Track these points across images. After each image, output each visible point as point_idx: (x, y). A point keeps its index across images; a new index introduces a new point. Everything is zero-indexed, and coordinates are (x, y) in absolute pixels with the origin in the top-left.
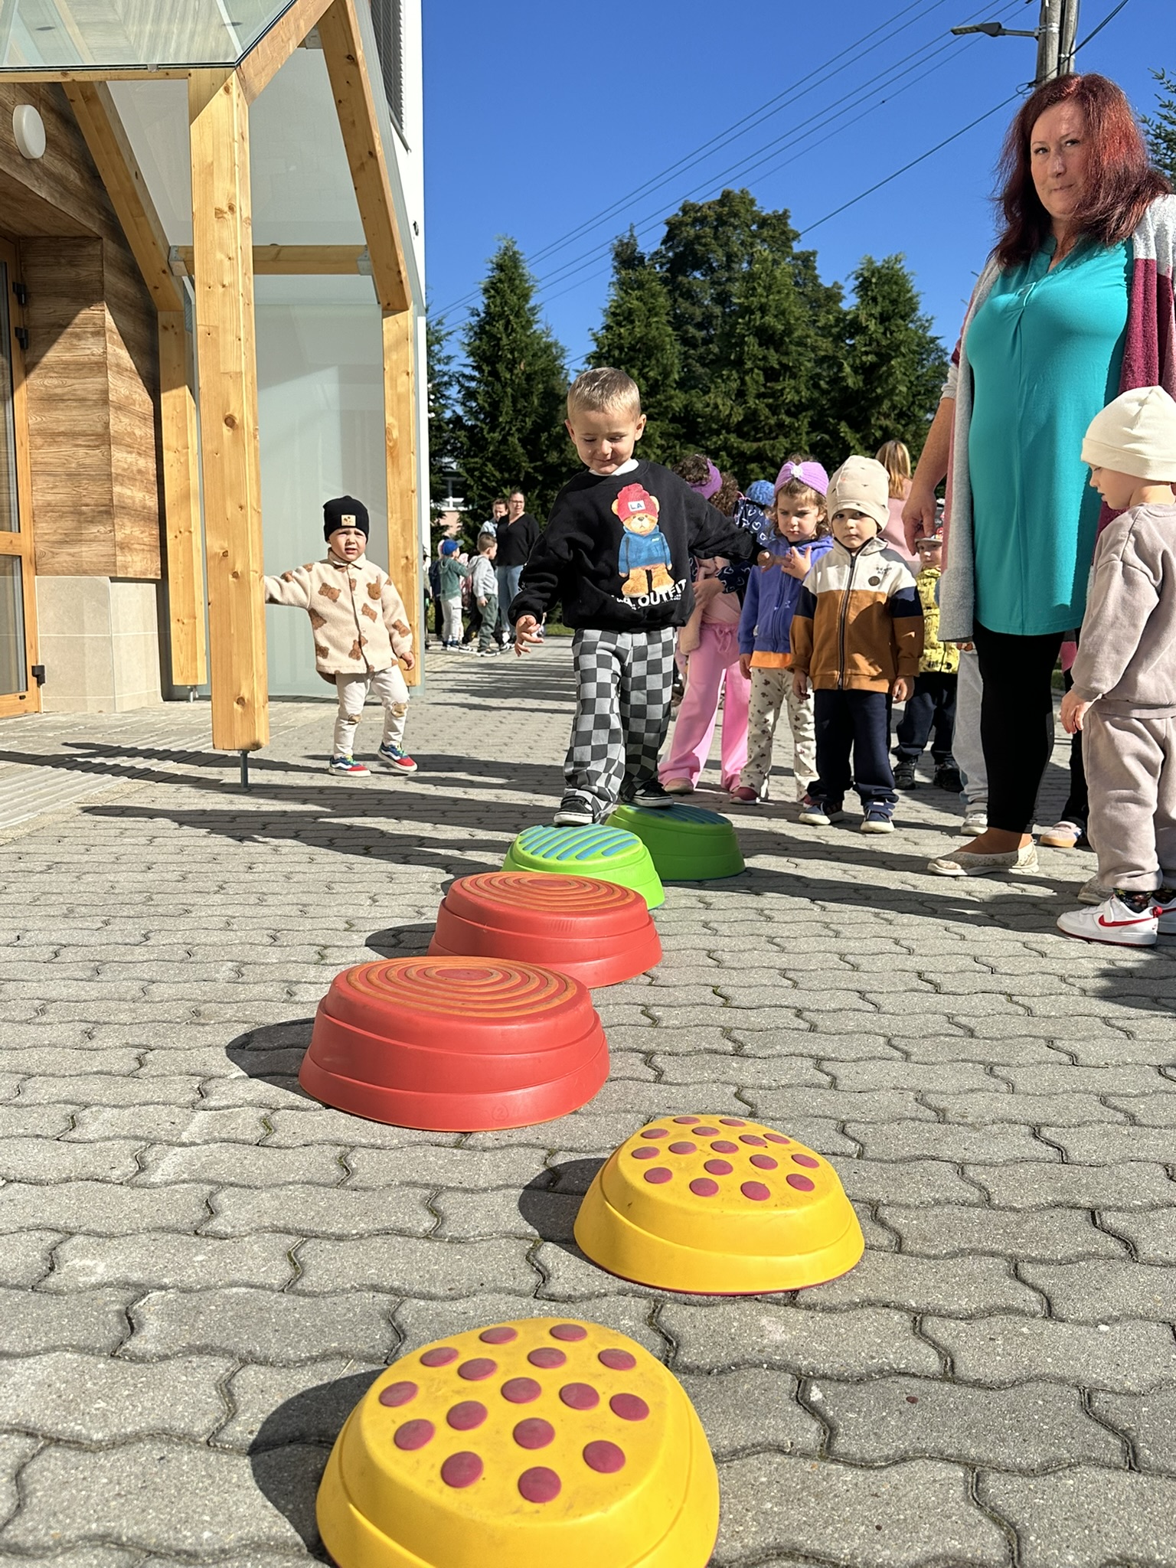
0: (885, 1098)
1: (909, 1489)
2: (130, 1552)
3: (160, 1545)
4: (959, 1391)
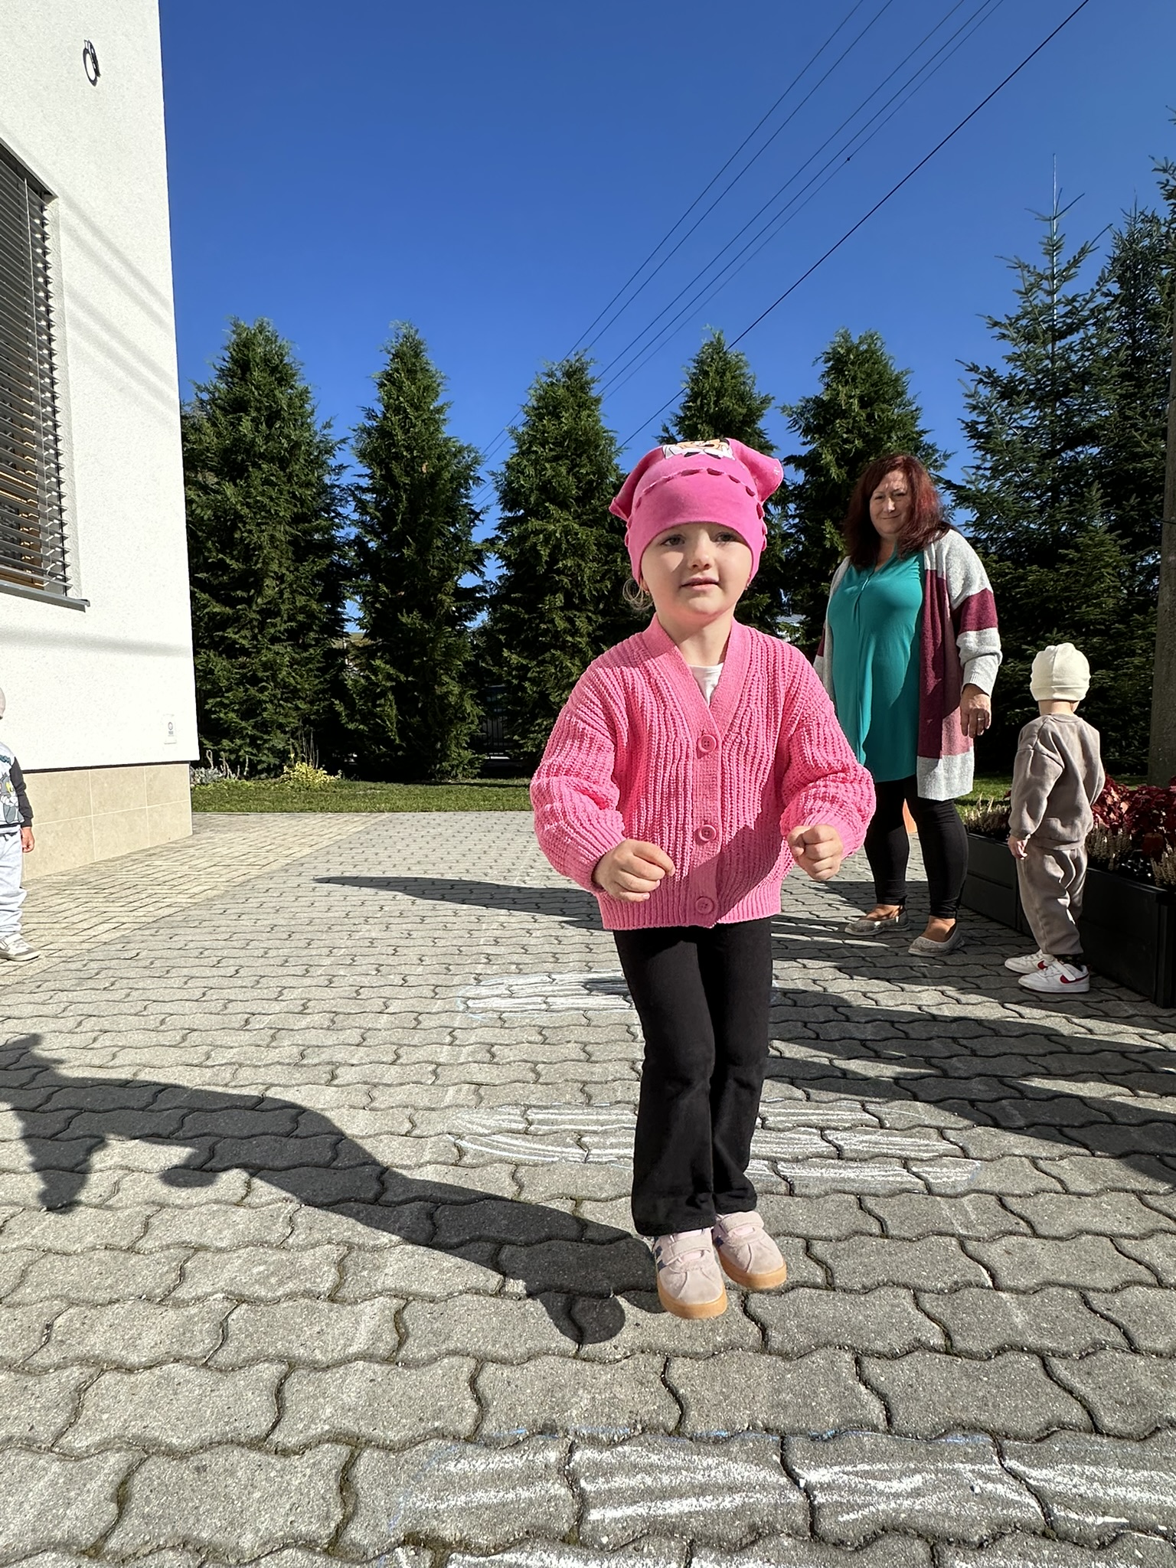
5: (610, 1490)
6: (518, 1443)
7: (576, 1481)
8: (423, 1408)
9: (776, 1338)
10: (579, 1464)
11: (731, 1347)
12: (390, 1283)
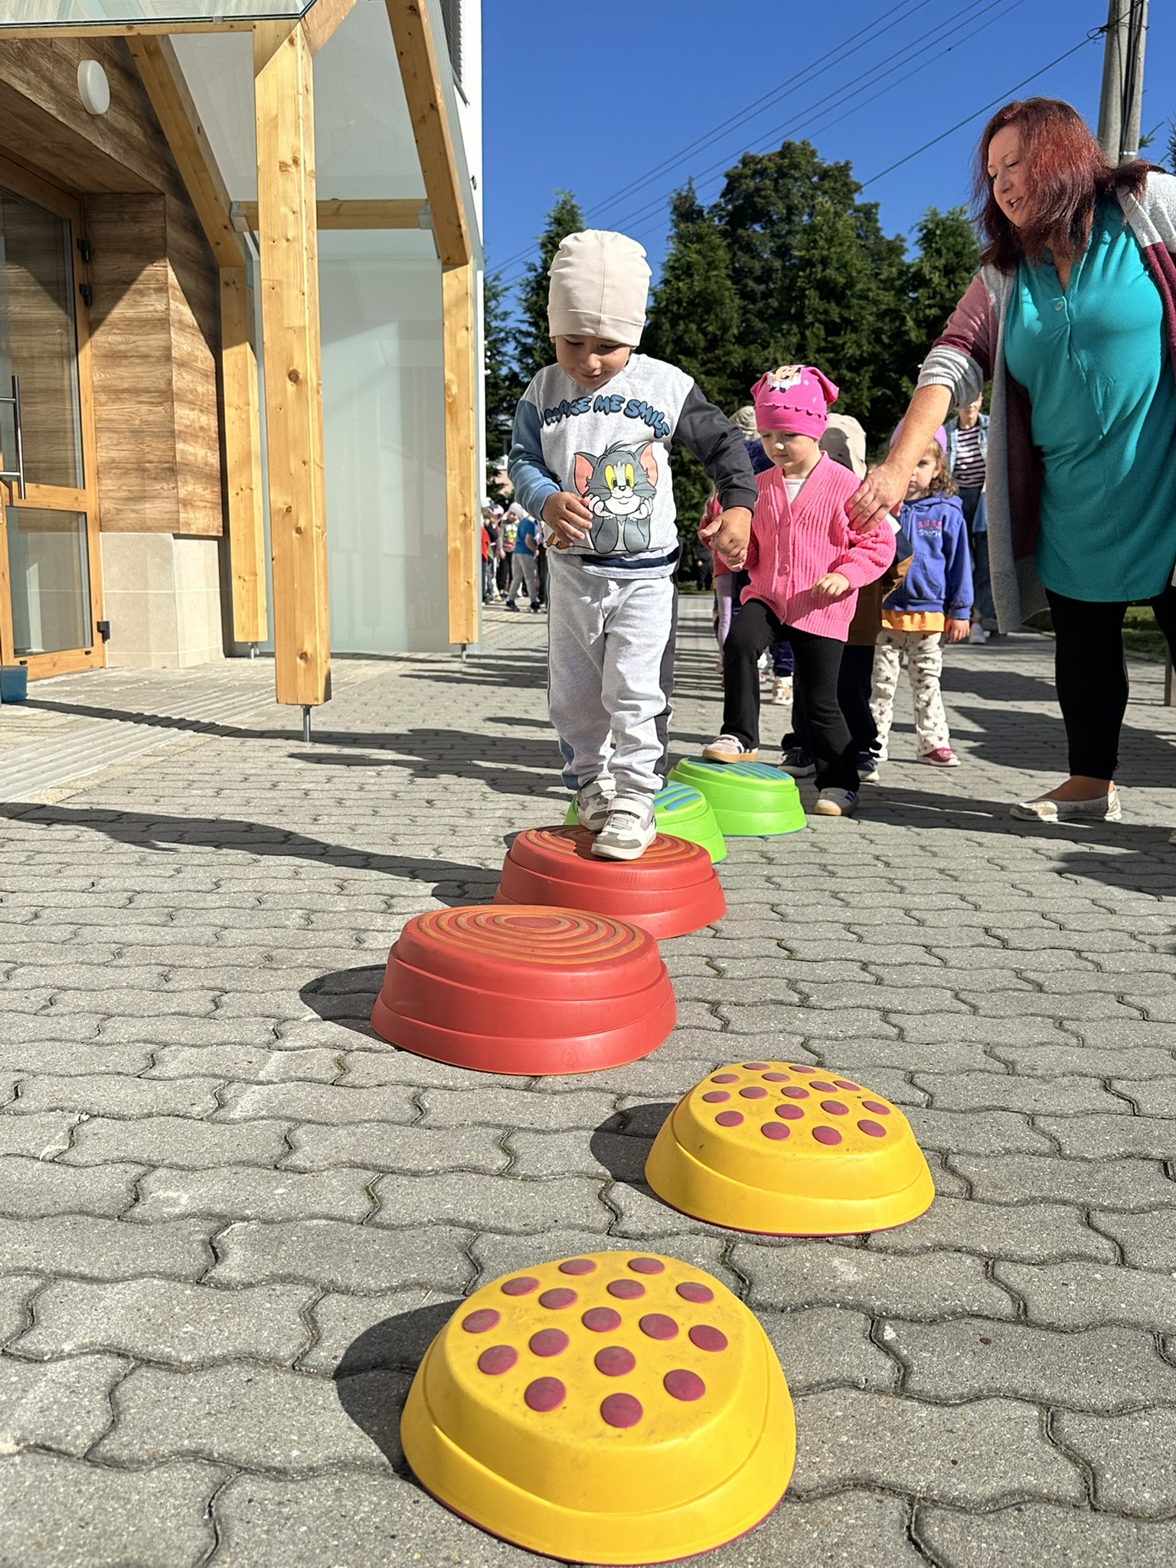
0: (953, 1050)
1: (983, 1426)
2: (221, 1467)
3: (251, 1462)
4: (1033, 1334)
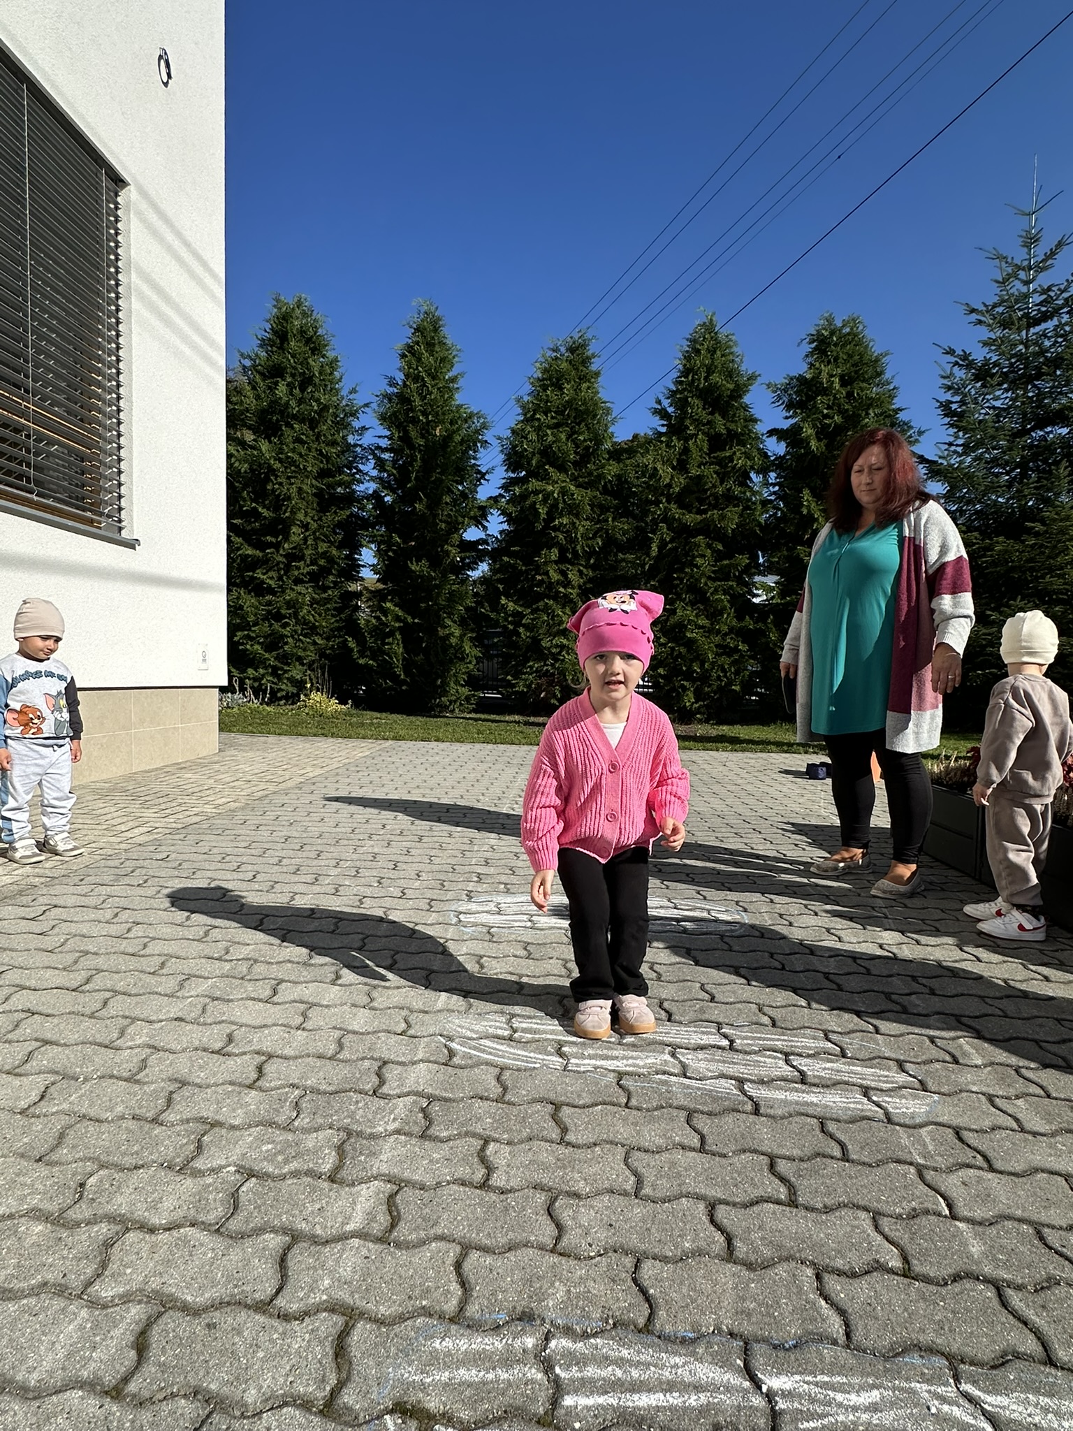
5: (582, 1379)
6: (498, 1327)
7: (552, 1368)
8: (413, 1287)
9: (741, 1248)
10: (554, 1351)
11: (699, 1253)
12: (384, 1169)
